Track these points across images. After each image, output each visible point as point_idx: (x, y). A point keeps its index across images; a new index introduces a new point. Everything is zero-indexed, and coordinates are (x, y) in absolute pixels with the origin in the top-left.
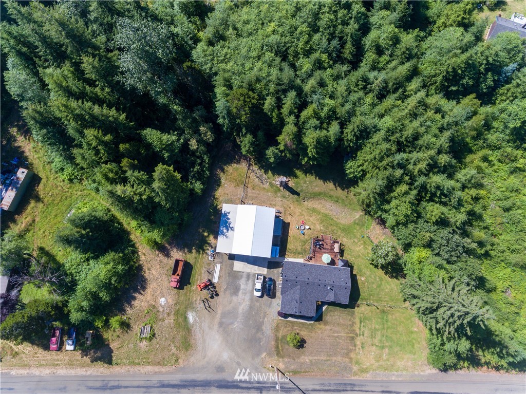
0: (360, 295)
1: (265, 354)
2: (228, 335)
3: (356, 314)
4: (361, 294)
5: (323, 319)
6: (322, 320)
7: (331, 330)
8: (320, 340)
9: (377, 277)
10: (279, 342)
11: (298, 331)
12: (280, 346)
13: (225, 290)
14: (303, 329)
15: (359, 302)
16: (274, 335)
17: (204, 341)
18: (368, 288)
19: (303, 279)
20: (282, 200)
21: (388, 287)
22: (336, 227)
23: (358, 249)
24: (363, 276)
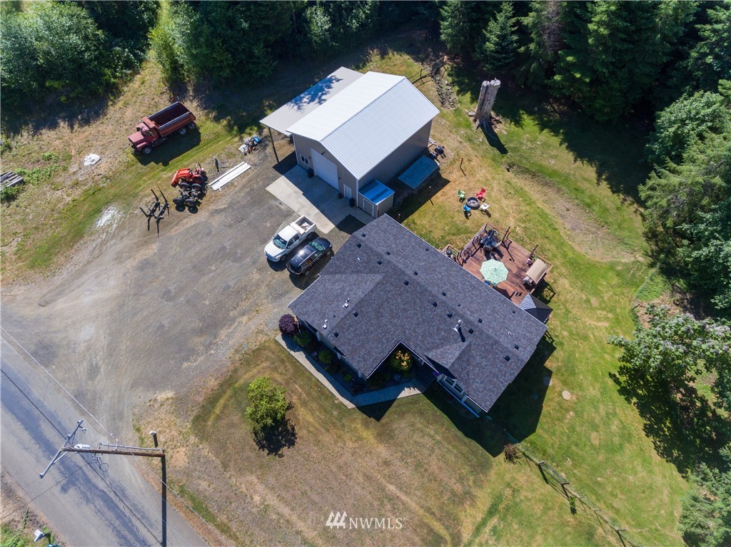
0: (533, 430)
1: (170, 394)
2: (135, 295)
3: (492, 474)
4: (539, 430)
5: (384, 420)
6: (378, 419)
7: (386, 463)
8: (334, 469)
9: (616, 422)
10: (229, 392)
11: (295, 400)
12: (222, 401)
13: (217, 212)
14: (314, 405)
15: (521, 447)
16: (232, 368)
17: (81, 273)
18: (572, 429)
19: (400, 266)
20: (461, 142)
21: (642, 473)
22: (557, 248)
23: (589, 322)
24: (571, 389)
